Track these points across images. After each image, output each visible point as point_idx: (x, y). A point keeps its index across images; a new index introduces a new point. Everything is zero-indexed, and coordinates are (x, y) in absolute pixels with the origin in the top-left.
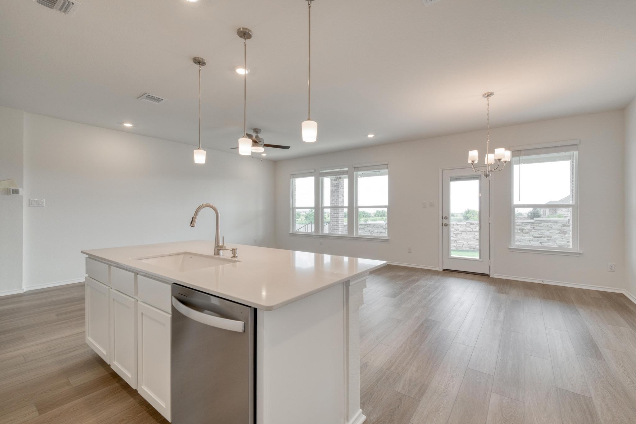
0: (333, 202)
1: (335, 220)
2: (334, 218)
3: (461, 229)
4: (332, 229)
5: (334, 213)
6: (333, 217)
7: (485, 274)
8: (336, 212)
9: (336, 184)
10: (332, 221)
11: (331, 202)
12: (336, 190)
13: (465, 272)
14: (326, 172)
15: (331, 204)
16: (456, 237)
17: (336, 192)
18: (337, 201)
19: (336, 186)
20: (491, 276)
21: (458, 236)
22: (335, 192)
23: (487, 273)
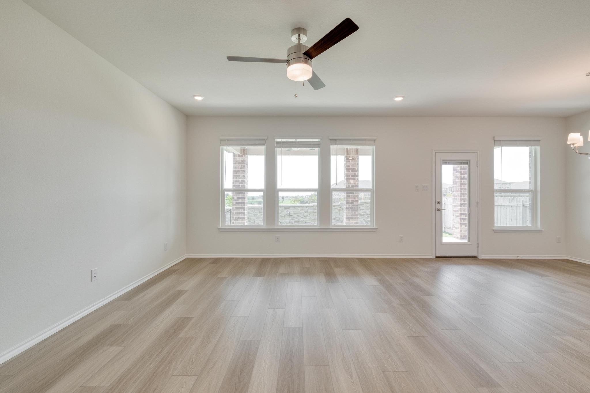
0: (237, 183)
1: (240, 206)
2: (239, 203)
3: (309, 211)
4: (236, 218)
5: (238, 198)
6: (236, 203)
7: (474, 256)
8: (241, 195)
9: (242, 161)
10: (236, 208)
11: (233, 183)
12: (241, 168)
13: (457, 257)
14: (285, 142)
15: (234, 186)
16: (305, 218)
17: (242, 171)
18: (243, 182)
19: (242, 163)
20: (479, 257)
21: (307, 218)
22: (240, 171)
23: (475, 255)
